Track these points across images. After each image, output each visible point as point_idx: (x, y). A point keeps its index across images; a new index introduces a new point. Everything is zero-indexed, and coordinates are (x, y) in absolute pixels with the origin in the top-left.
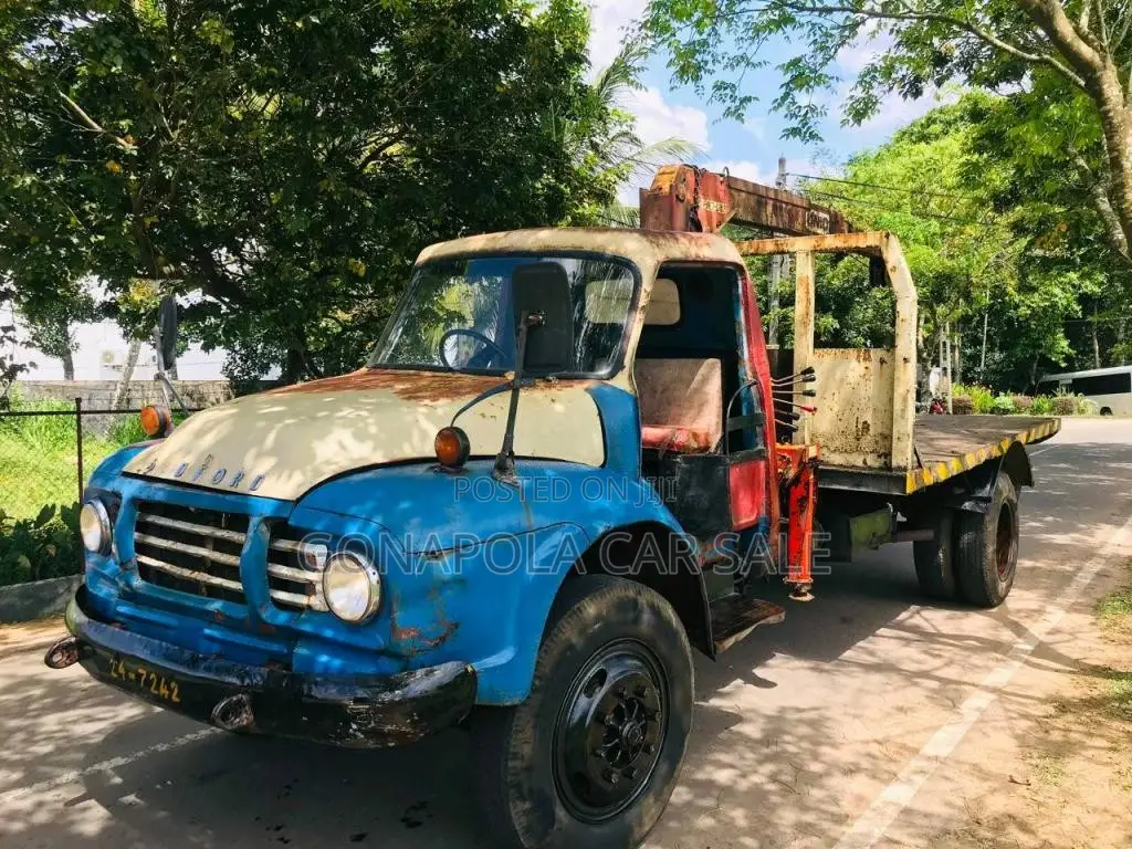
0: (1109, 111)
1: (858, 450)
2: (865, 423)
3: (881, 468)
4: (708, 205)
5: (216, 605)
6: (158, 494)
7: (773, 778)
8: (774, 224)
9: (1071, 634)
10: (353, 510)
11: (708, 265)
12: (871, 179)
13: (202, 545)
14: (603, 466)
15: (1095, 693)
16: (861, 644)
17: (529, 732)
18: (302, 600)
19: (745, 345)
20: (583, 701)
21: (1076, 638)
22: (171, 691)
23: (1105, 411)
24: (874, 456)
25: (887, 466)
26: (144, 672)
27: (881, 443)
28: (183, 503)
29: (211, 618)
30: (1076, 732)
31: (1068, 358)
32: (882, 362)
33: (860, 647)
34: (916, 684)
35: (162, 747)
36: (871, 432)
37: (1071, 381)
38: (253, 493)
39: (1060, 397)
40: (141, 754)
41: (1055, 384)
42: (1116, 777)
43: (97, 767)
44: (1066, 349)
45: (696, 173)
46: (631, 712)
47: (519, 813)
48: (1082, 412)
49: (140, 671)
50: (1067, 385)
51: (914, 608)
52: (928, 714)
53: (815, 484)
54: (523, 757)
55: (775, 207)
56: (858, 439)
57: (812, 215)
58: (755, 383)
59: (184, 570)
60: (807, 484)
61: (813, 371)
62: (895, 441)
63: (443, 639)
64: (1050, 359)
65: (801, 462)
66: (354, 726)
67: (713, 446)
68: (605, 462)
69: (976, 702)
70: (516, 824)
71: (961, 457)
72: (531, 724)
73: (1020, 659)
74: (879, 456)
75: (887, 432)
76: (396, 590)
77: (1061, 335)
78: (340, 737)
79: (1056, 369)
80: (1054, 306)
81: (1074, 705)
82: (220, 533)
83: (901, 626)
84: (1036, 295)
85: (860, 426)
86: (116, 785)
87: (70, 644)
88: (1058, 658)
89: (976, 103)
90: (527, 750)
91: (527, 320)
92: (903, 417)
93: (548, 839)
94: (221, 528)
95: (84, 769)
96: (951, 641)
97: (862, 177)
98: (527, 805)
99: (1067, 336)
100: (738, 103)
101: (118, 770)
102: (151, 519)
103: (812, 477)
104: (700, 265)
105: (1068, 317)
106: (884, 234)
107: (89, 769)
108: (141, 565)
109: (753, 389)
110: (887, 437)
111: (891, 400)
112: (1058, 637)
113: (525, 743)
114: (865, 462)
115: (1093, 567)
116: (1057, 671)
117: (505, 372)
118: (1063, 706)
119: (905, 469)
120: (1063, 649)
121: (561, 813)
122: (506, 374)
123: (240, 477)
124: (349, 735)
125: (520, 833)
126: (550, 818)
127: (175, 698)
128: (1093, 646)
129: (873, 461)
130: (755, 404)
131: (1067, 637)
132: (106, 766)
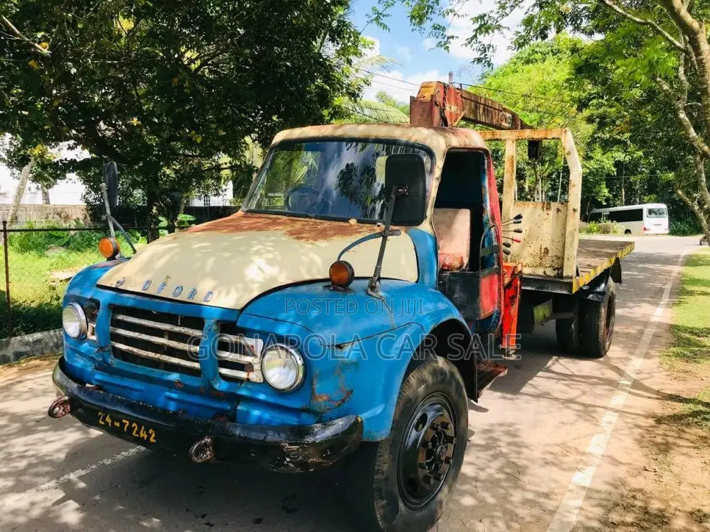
0: (703, 59)
1: (540, 265)
2: (546, 248)
3: (555, 277)
4: (450, 108)
5: (174, 377)
6: (129, 301)
7: (500, 470)
8: (483, 121)
9: (649, 374)
10: (282, 316)
11: (471, 151)
12: (499, 87)
13: (162, 336)
14: (417, 282)
15: (676, 412)
16: (530, 382)
17: (386, 456)
18: (243, 375)
19: (488, 201)
20: (414, 433)
21: (652, 376)
22: (149, 436)
23: (628, 231)
24: (551, 269)
25: (560, 276)
26: (127, 422)
27: (555, 261)
28: (147, 308)
29: (171, 385)
30: (671, 436)
31: (607, 200)
32: (558, 210)
33: (531, 384)
34: (568, 407)
35: (108, 462)
36: (550, 255)
37: (608, 213)
38: (206, 303)
39: (603, 224)
40: (94, 467)
41: (600, 215)
42: (704, 465)
43: (66, 477)
44: (607, 194)
45: (445, 87)
46: (440, 438)
47: (379, 507)
48: (615, 232)
49: (124, 421)
50: (606, 216)
51: (555, 358)
52: (583, 427)
53: (520, 287)
54: (383, 473)
55: (484, 109)
56: (541, 259)
57: (503, 115)
58: (494, 226)
59: (148, 352)
60: (516, 288)
61: (521, 217)
62: (566, 260)
63: (343, 401)
64: (597, 200)
65: (513, 274)
66: (288, 460)
67: (465, 265)
68: (418, 279)
69: (609, 418)
70: (377, 514)
71: (595, 268)
72: (388, 452)
73: (625, 390)
74: (554, 270)
75: (559, 255)
76: (316, 370)
77: (604, 186)
78: (277, 466)
79: (600, 205)
80: (603, 168)
81: (665, 419)
82: (177, 329)
83: (548, 370)
84: (592, 161)
85: (543, 251)
86: (83, 489)
87: (65, 401)
88: (648, 389)
89: (575, 45)
90: (385, 467)
91: (397, 192)
92: (571, 246)
93: (394, 523)
94: (177, 325)
95: (58, 479)
96: (583, 380)
97: (494, 86)
98: (384, 502)
99: (607, 187)
100: (446, 39)
101: (81, 478)
102: (121, 317)
103: (519, 283)
104: (465, 150)
105: (608, 175)
106: (563, 131)
107: (62, 479)
108: (114, 348)
109: (493, 229)
110: (561, 258)
111: (564, 235)
112: (642, 376)
113: (385, 464)
114: (545, 273)
115: (650, 331)
116: (649, 398)
117: (350, 219)
118: (659, 420)
119: (571, 278)
120: (647, 383)
121: (401, 505)
122: (350, 221)
123: (194, 292)
124: (284, 465)
125: (379, 519)
126: (396, 509)
127: (152, 440)
128: (665, 382)
129: (550, 272)
130: (494, 239)
131: (647, 376)
132: (72, 476)
